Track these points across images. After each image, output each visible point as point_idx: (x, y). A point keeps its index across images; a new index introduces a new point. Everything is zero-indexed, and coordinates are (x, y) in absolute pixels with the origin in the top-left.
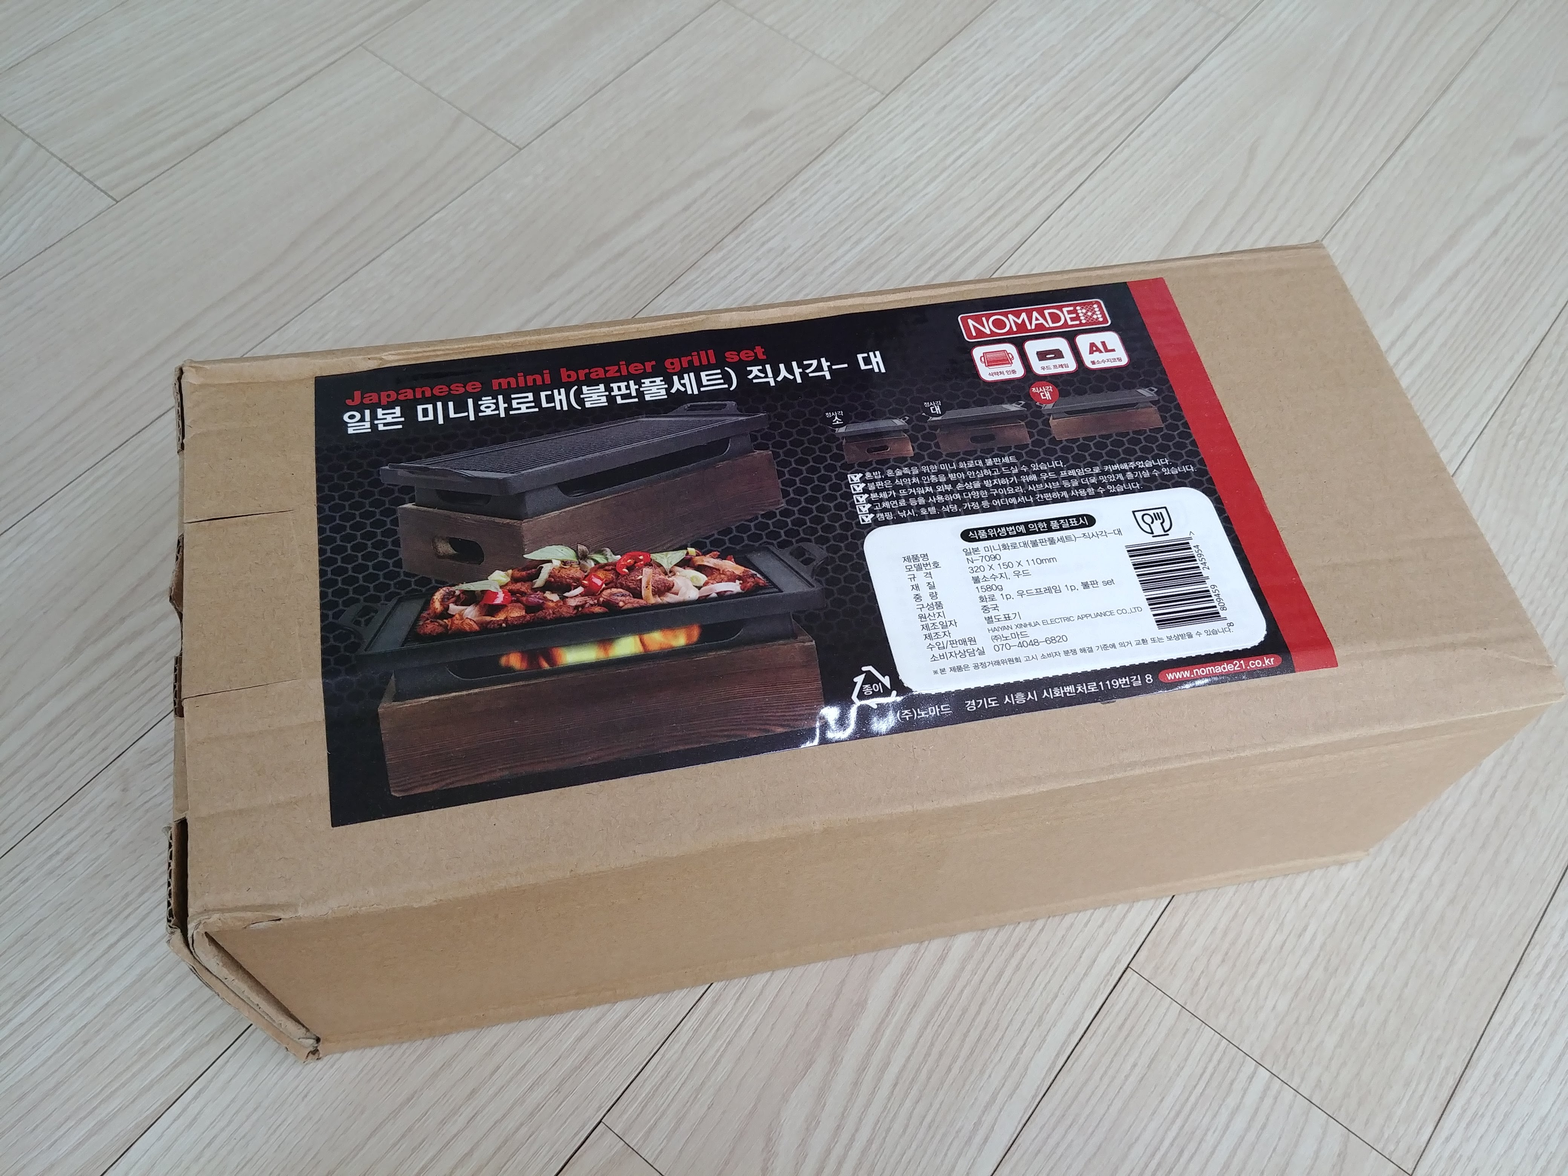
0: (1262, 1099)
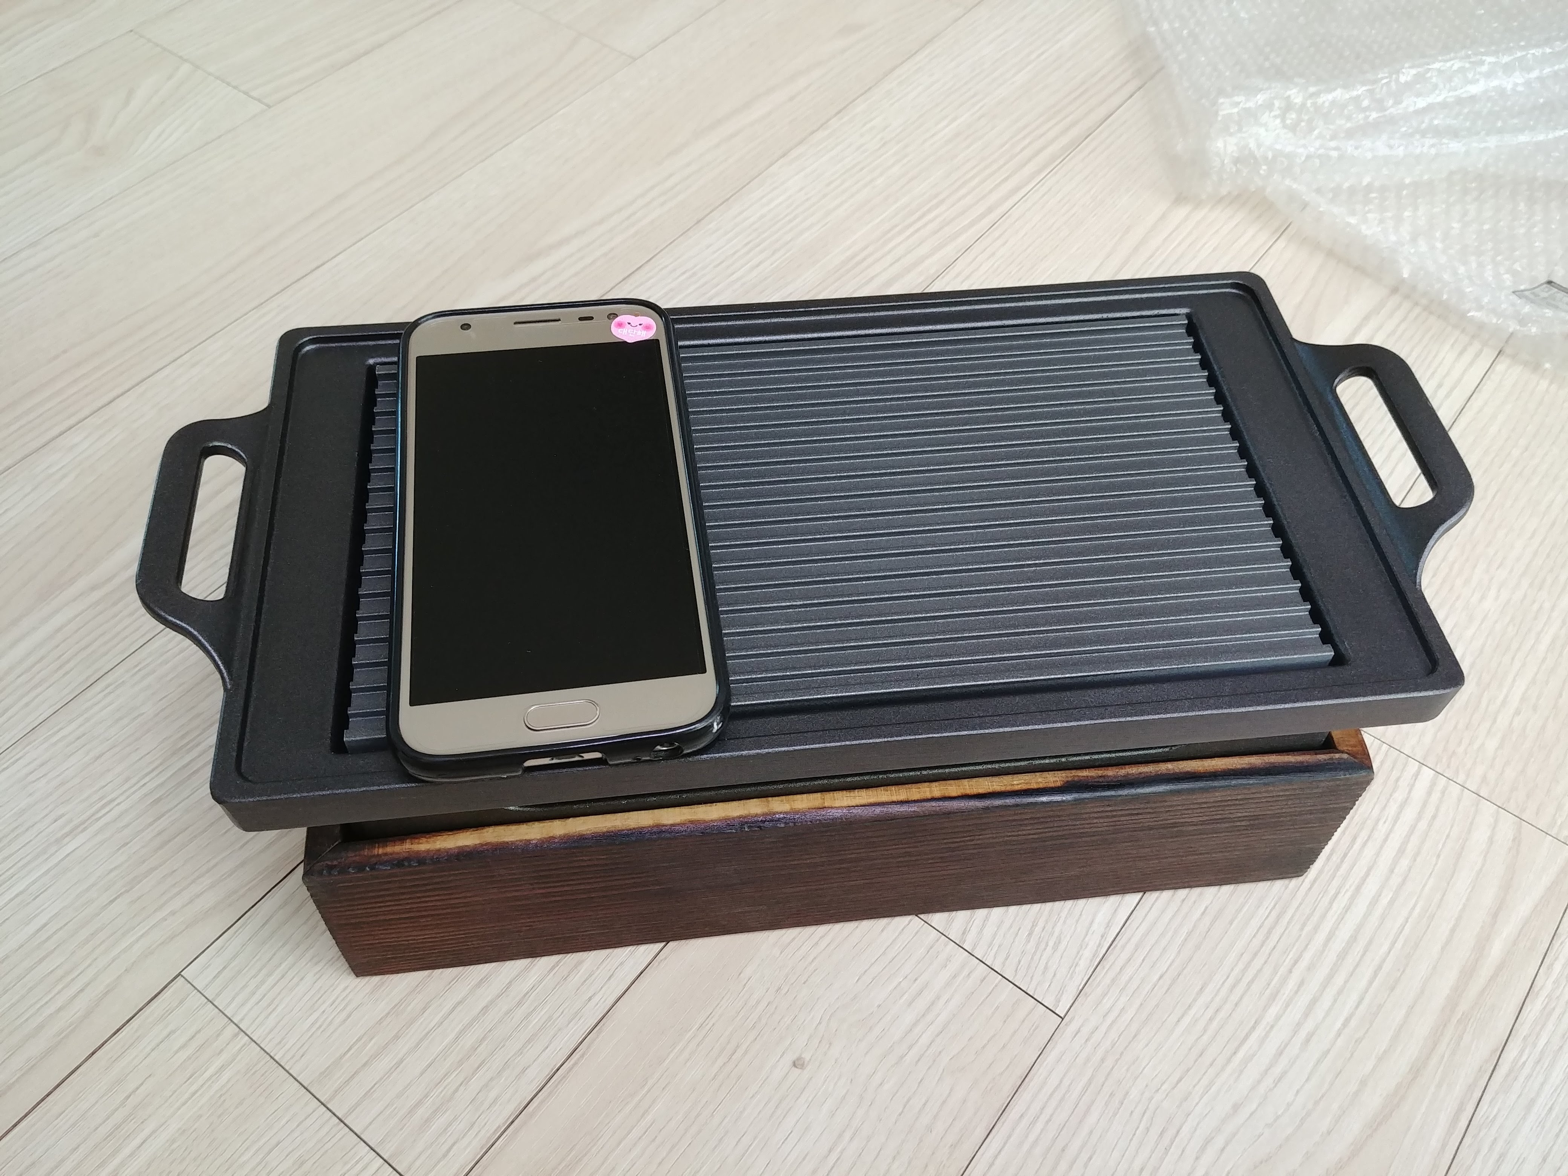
0: (1429, 793)
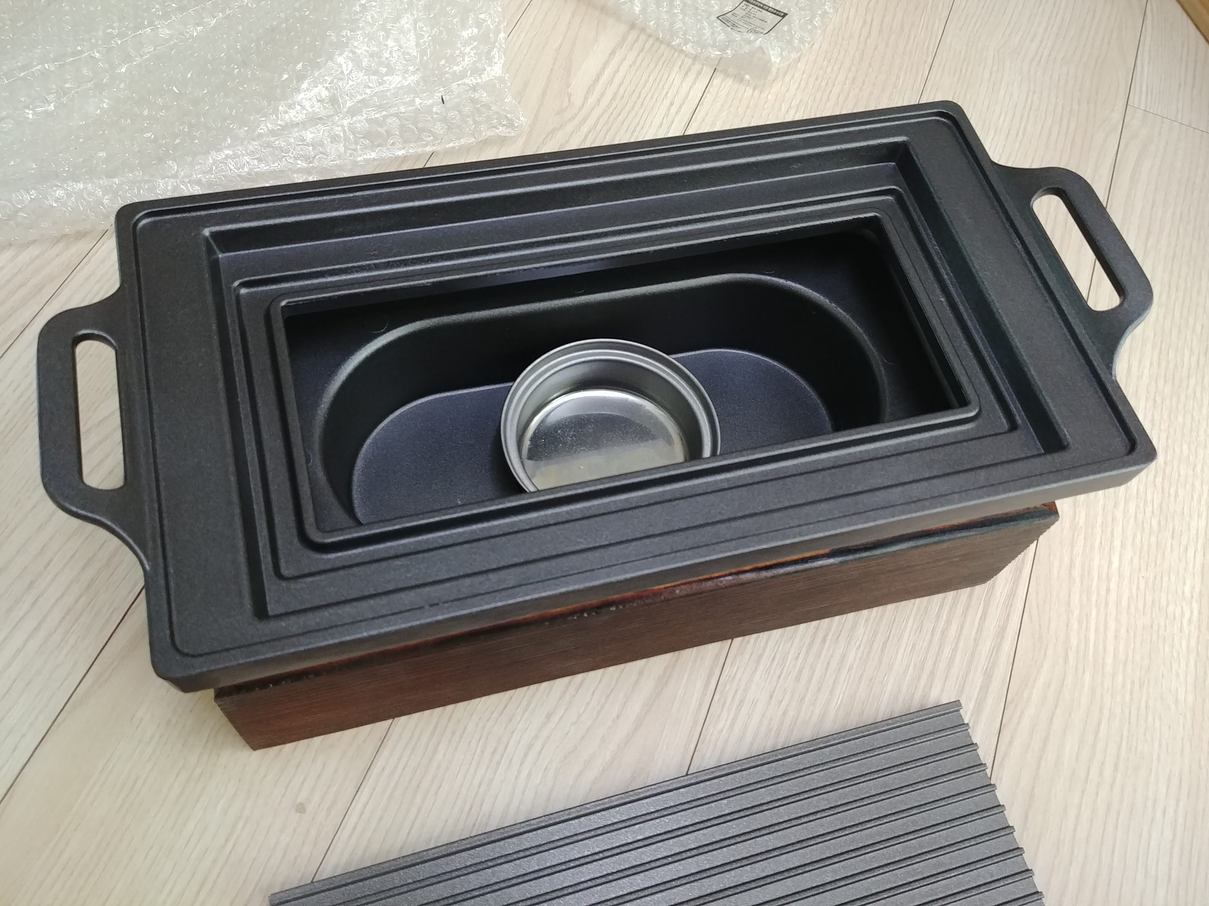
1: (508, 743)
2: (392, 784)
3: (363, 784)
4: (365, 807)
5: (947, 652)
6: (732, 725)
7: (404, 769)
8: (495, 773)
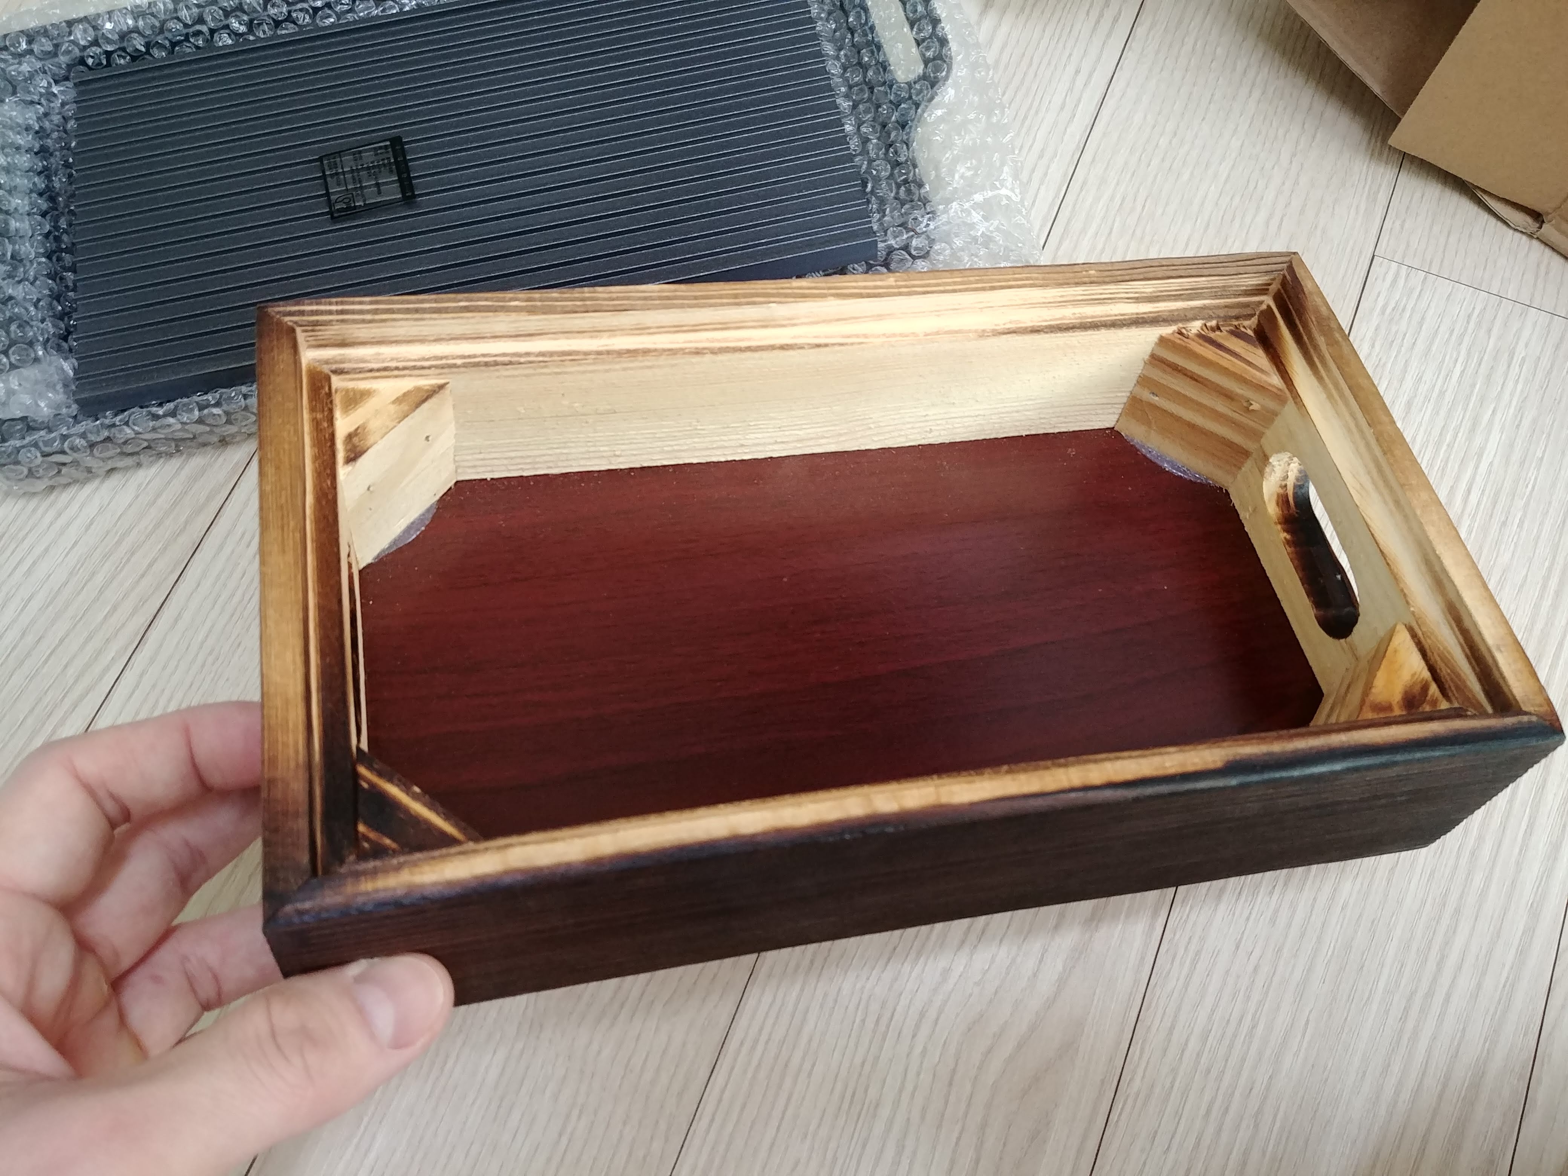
1: (895, 1010)
2: (755, 1062)
3: (718, 1063)
4: (723, 1091)
5: (1478, 879)
6: (1186, 986)
7: (767, 1042)
8: (881, 1048)
